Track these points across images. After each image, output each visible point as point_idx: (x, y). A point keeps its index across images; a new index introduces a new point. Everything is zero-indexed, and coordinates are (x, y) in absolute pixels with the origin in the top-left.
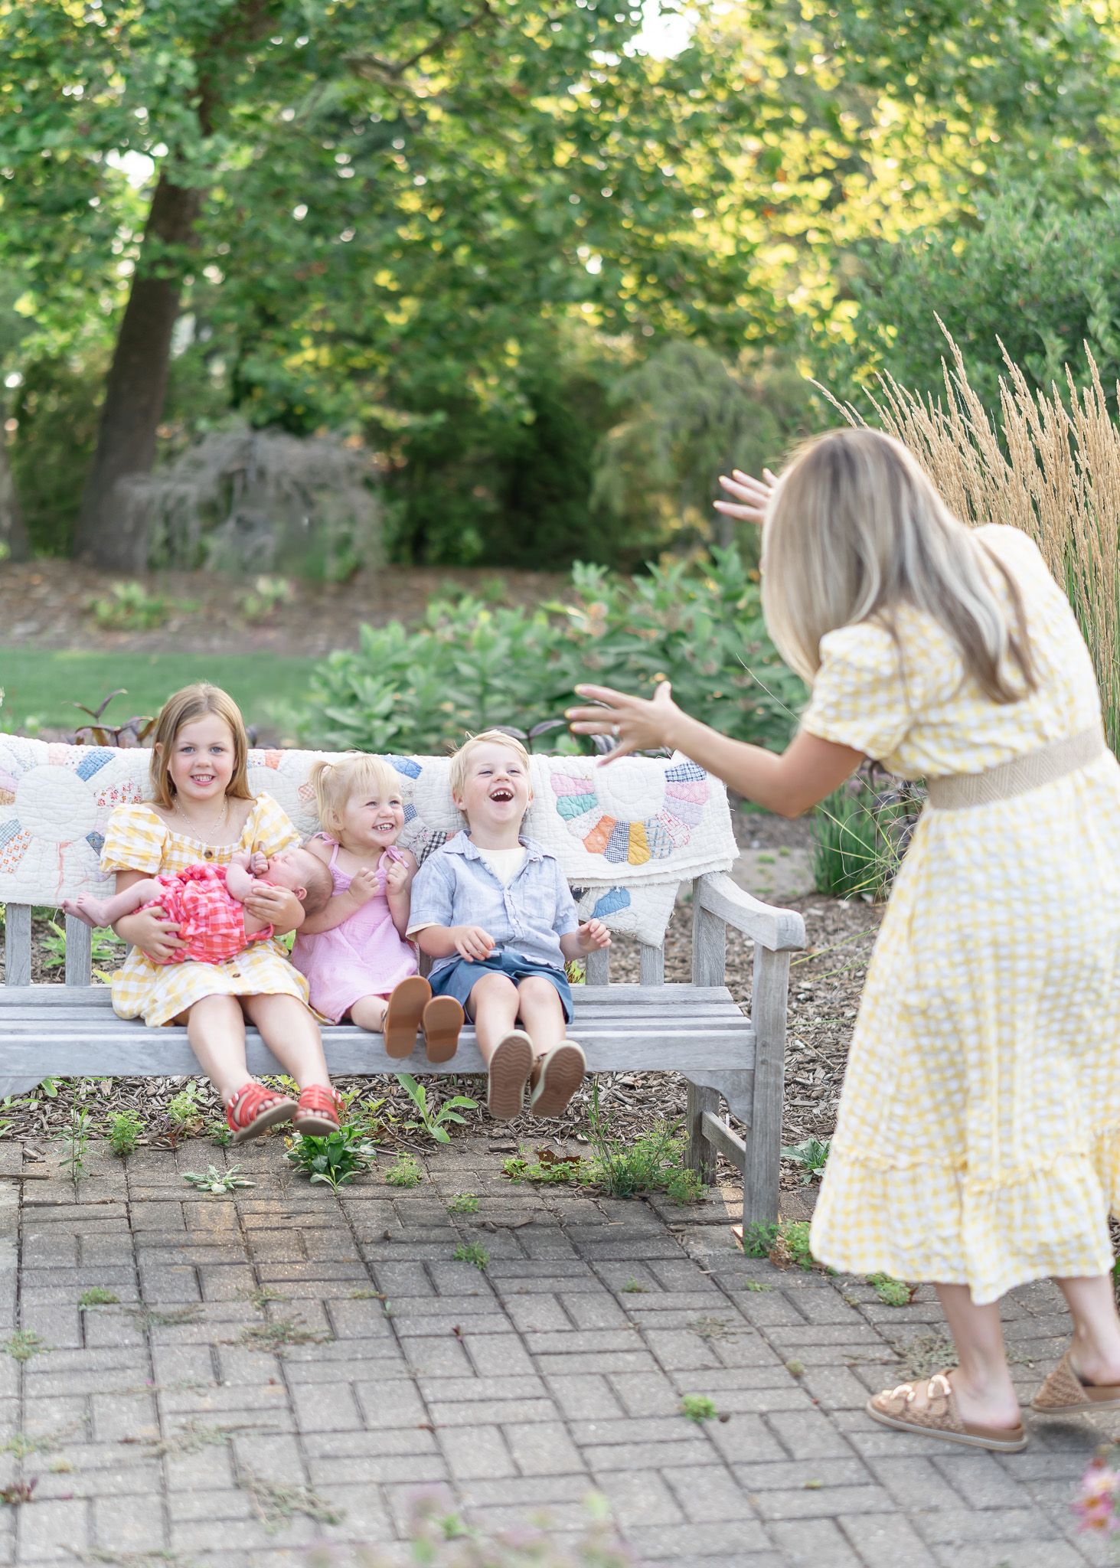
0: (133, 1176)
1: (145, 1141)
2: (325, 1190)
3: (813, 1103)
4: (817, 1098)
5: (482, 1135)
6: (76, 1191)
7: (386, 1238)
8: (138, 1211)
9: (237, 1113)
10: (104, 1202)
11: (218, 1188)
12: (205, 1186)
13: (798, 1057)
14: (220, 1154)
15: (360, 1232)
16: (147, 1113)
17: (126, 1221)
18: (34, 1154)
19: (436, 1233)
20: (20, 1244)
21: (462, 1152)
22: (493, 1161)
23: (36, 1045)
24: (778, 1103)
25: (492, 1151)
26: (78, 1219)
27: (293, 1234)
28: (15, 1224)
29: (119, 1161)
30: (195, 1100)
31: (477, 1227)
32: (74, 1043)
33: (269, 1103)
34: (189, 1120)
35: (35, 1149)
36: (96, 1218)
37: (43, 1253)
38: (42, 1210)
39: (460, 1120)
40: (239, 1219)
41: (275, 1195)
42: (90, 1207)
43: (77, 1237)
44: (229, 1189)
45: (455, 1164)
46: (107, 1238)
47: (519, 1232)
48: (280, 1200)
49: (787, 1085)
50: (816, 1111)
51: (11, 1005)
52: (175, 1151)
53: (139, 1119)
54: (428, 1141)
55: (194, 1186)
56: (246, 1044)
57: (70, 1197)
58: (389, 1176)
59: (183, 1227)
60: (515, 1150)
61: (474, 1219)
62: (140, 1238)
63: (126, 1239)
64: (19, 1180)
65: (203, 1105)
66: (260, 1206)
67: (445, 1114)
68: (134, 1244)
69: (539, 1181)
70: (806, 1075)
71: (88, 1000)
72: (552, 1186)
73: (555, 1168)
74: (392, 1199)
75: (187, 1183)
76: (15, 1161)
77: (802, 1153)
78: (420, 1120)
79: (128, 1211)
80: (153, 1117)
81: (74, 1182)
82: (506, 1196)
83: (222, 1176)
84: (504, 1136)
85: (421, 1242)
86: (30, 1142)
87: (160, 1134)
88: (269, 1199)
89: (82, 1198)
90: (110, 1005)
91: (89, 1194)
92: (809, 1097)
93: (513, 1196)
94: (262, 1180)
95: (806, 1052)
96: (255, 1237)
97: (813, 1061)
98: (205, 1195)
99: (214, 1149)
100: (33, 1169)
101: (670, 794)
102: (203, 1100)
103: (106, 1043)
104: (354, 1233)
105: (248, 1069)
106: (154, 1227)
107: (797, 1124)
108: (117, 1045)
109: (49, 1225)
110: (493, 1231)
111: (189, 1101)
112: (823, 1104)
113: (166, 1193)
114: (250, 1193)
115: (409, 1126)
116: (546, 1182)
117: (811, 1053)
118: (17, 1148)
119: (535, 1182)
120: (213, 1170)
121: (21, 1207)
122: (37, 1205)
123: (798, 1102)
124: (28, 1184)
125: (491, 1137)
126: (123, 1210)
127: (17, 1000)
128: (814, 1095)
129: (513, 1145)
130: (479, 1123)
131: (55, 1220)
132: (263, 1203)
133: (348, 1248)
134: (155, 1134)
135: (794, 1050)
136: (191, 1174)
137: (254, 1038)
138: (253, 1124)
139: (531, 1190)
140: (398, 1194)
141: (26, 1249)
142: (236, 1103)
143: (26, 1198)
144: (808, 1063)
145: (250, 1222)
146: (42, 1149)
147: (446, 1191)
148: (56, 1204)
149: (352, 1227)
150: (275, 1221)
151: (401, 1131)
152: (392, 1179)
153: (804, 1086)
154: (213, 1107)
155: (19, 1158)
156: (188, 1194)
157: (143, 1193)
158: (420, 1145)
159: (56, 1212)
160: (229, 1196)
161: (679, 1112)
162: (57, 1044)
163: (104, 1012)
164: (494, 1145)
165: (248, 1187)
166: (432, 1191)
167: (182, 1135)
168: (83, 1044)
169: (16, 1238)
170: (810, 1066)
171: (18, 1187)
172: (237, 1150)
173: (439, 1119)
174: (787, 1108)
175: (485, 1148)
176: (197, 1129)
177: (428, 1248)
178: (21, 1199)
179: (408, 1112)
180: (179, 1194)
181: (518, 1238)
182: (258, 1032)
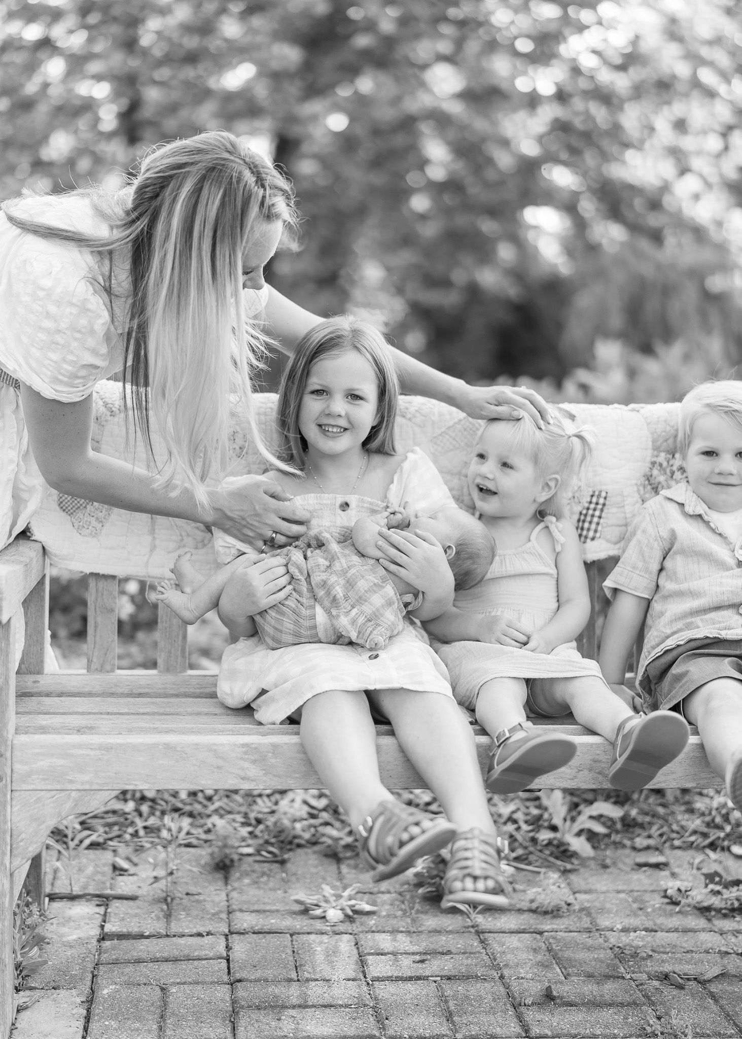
0: (234, 895)
1: (250, 850)
2: (459, 918)
5: (624, 846)
6: (168, 916)
7: (549, 997)
8: (240, 948)
9: (372, 844)
10: (200, 935)
11: (334, 914)
12: (318, 912)
14: (333, 867)
15: (515, 987)
16: (252, 815)
17: (224, 964)
18: (125, 865)
19: (609, 989)
20: (90, 1001)
21: (605, 867)
22: (643, 879)
23: (108, 748)
25: (641, 865)
26: (167, 960)
27: (429, 989)
28: (90, 966)
29: (219, 875)
30: (305, 802)
31: (658, 978)
32: (155, 746)
33: (415, 830)
34: (298, 826)
35: (128, 859)
36: (188, 959)
37: (114, 1017)
38: (125, 944)
39: (599, 828)
40: (362, 962)
41: (402, 924)
42: (182, 941)
43: (162, 989)
44: (347, 916)
45: (602, 883)
46: (199, 990)
47: (714, 988)
48: (408, 932)
51: (90, 695)
52: (283, 862)
53: (244, 824)
54: (563, 852)
55: (305, 911)
56: (378, 749)
57: (160, 927)
58: (532, 901)
59: (294, 975)
60: (666, 865)
61: (652, 967)
62: (242, 992)
63: (223, 992)
64: (104, 900)
65: (312, 807)
66: (385, 941)
67: (583, 822)
68: (234, 1002)
69: (708, 909)
71: (183, 690)
72: (725, 916)
73: (726, 894)
74: (541, 933)
75: (298, 908)
76: (103, 874)
78: (554, 828)
79: (228, 948)
80: (259, 821)
81: (167, 902)
82: (676, 930)
83: (339, 897)
84: (648, 848)
85: (595, 1004)
86: (123, 850)
87: (267, 842)
88: (394, 931)
89: (175, 928)
90: (213, 695)
91: (183, 923)
93: (686, 931)
94: (383, 903)
96: (385, 991)
98: (319, 925)
99: (326, 861)
100: (124, 885)
102: (314, 802)
103: (197, 746)
104: (507, 987)
105: (383, 780)
106: (258, 974)
108: (213, 750)
109: (129, 969)
110: (681, 987)
111: (298, 803)
113: (273, 922)
114: (372, 922)
115: (544, 836)
116: (719, 911)
118: (107, 857)
119: (704, 911)
120: (328, 891)
121: (103, 938)
122: (121, 937)
124: (115, 905)
125: (634, 848)
126: (221, 949)
127: (98, 689)
129: (661, 859)
130: (617, 832)
131: (138, 961)
132: (387, 937)
133: (505, 1012)
134: (261, 841)
136: (301, 896)
137: (387, 741)
138: (395, 861)
139: (702, 923)
140: (547, 925)
141: (97, 1009)
142: (370, 830)
143: (108, 928)
145: (378, 967)
146: (135, 859)
147: (604, 922)
148: (141, 936)
149: (502, 977)
150: (407, 966)
151: (534, 840)
152: (534, 906)
154: (324, 809)
155: (108, 870)
156: (299, 923)
157: (245, 921)
158: (557, 858)
159: (142, 948)
160: (347, 927)
162: (135, 748)
163: (204, 705)
164: (642, 858)
165: (369, 913)
166: (586, 922)
167: (291, 843)
168: (167, 746)
169: (87, 990)
171: (101, 910)
172: (352, 862)
173: (577, 827)
175: (630, 861)
176: (307, 836)
177: (607, 1015)
178: (102, 927)
179: (540, 817)
180: (288, 923)
181: (713, 996)
182: (392, 733)
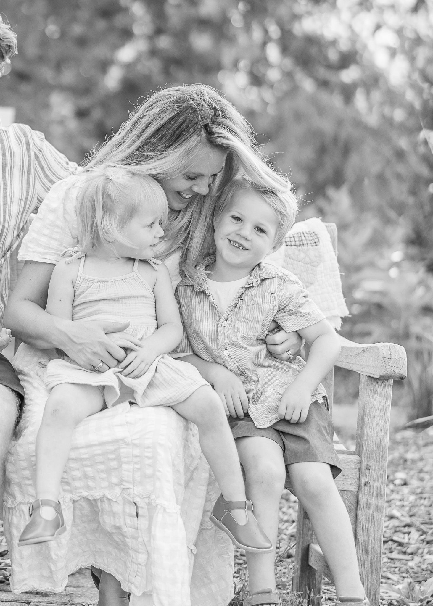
3: (409, 557)
4: (412, 554)
13: (395, 523)
24: (379, 524)
49: (385, 542)
50: (411, 564)
70: (402, 535)
77: (399, 591)
92: (404, 553)
95: (402, 519)
97: (408, 526)
101: (289, 256)
107: (394, 573)
112: (417, 559)
117: (408, 520)
123: (395, 555)
128: (409, 551)
135: (392, 517)
144: (405, 526)
153: (400, 544)
161: (289, 556)
170: (406, 529)
174: (386, 560)
